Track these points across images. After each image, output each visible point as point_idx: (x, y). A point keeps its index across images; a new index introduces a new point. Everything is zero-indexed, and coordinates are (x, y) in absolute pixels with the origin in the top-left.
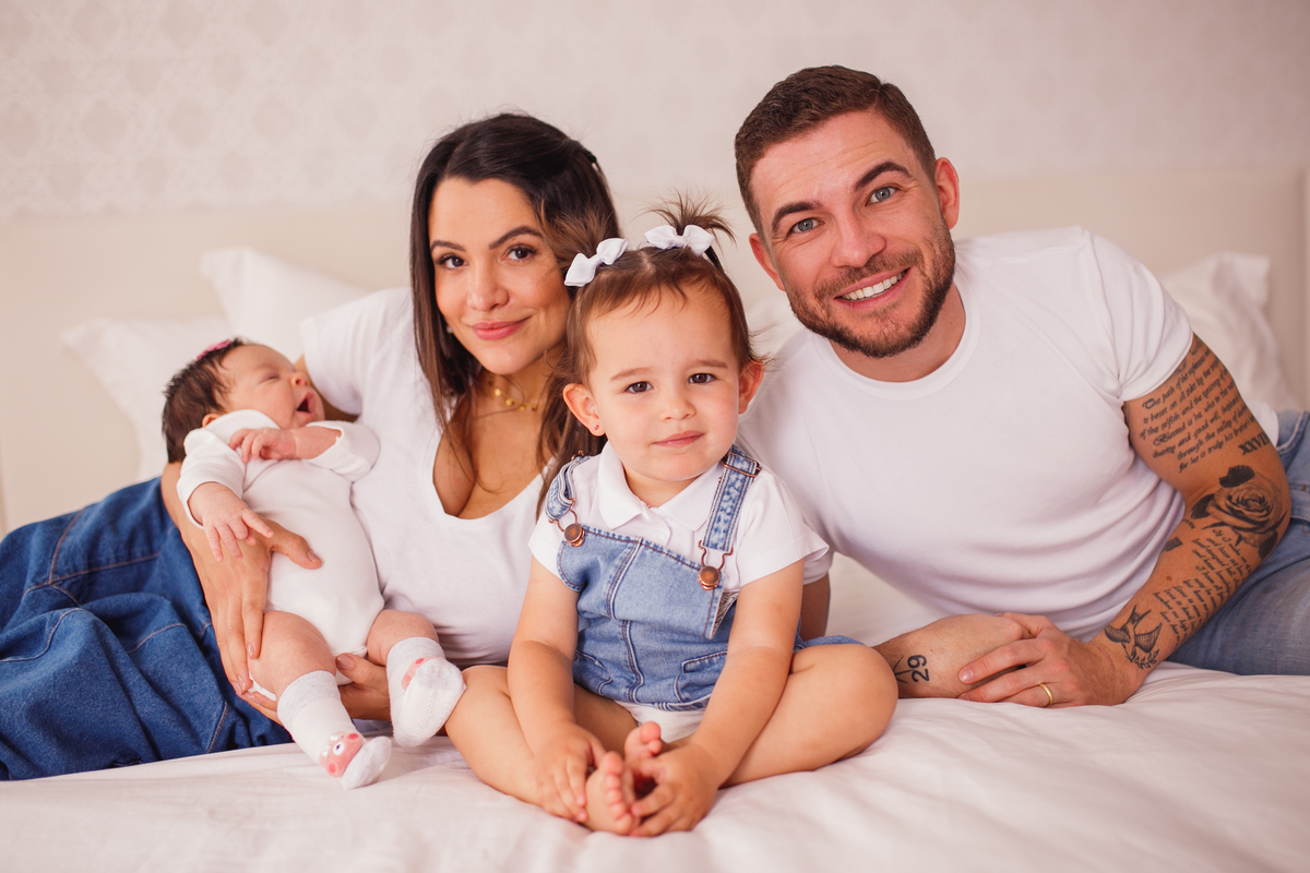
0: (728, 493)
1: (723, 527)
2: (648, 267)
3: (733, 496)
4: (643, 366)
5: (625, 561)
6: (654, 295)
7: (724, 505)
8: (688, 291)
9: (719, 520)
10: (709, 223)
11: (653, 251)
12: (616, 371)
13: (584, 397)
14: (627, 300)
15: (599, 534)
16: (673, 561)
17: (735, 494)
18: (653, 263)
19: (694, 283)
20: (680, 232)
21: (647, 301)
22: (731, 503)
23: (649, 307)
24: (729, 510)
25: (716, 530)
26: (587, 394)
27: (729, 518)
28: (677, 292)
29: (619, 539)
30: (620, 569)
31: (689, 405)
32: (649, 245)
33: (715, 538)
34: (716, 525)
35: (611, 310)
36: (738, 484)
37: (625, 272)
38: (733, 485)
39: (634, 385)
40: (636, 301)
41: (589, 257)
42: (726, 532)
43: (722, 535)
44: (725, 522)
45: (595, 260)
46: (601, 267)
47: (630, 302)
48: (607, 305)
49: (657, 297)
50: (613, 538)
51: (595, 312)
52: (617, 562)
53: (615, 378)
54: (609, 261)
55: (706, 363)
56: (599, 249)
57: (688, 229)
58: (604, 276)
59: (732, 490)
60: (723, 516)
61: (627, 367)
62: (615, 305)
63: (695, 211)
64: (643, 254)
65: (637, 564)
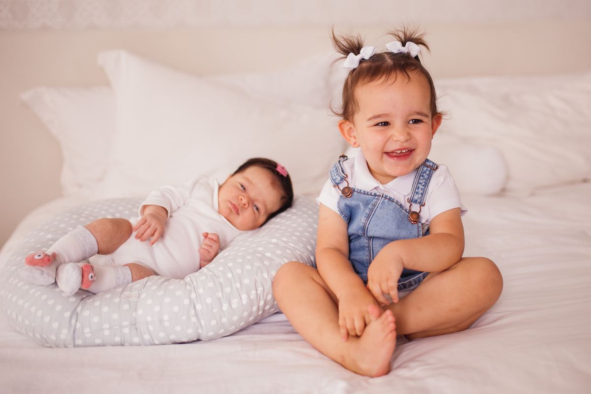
0: (423, 176)
1: (420, 191)
2: (389, 61)
3: (425, 177)
4: (386, 113)
5: (374, 205)
6: (393, 75)
7: (421, 181)
8: (410, 74)
9: (418, 188)
10: (418, 42)
11: (391, 54)
12: (370, 116)
13: (349, 127)
14: (379, 77)
15: (360, 192)
16: (399, 207)
17: (426, 176)
18: (392, 59)
19: (413, 70)
20: (404, 45)
21: (390, 78)
22: (424, 180)
23: (390, 81)
24: (423, 184)
25: (417, 193)
26: (351, 125)
27: (423, 187)
28: (405, 74)
29: (371, 195)
30: (372, 210)
31: (409, 134)
32: (388, 51)
33: (416, 197)
34: (417, 191)
35: (369, 82)
36: (428, 172)
37: (377, 64)
38: (425, 172)
39: (382, 123)
40: (384, 78)
41: (356, 55)
42: (422, 194)
43: (420, 195)
44: (422, 189)
45: (359, 57)
46: (362, 61)
47: (380, 78)
48: (367, 79)
49: (394, 76)
50: (367, 194)
51: (360, 83)
52: (370, 206)
53: (370, 119)
54: (367, 58)
55: (419, 113)
56: (361, 51)
57: (408, 43)
58: (364, 65)
59: (424, 174)
60: (421, 186)
61: (377, 113)
62: (371, 80)
63: (411, 36)
64: (385, 55)
65: (380, 207)
